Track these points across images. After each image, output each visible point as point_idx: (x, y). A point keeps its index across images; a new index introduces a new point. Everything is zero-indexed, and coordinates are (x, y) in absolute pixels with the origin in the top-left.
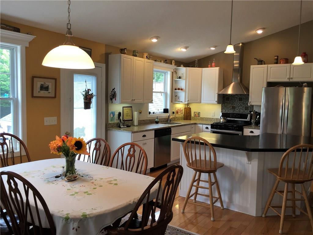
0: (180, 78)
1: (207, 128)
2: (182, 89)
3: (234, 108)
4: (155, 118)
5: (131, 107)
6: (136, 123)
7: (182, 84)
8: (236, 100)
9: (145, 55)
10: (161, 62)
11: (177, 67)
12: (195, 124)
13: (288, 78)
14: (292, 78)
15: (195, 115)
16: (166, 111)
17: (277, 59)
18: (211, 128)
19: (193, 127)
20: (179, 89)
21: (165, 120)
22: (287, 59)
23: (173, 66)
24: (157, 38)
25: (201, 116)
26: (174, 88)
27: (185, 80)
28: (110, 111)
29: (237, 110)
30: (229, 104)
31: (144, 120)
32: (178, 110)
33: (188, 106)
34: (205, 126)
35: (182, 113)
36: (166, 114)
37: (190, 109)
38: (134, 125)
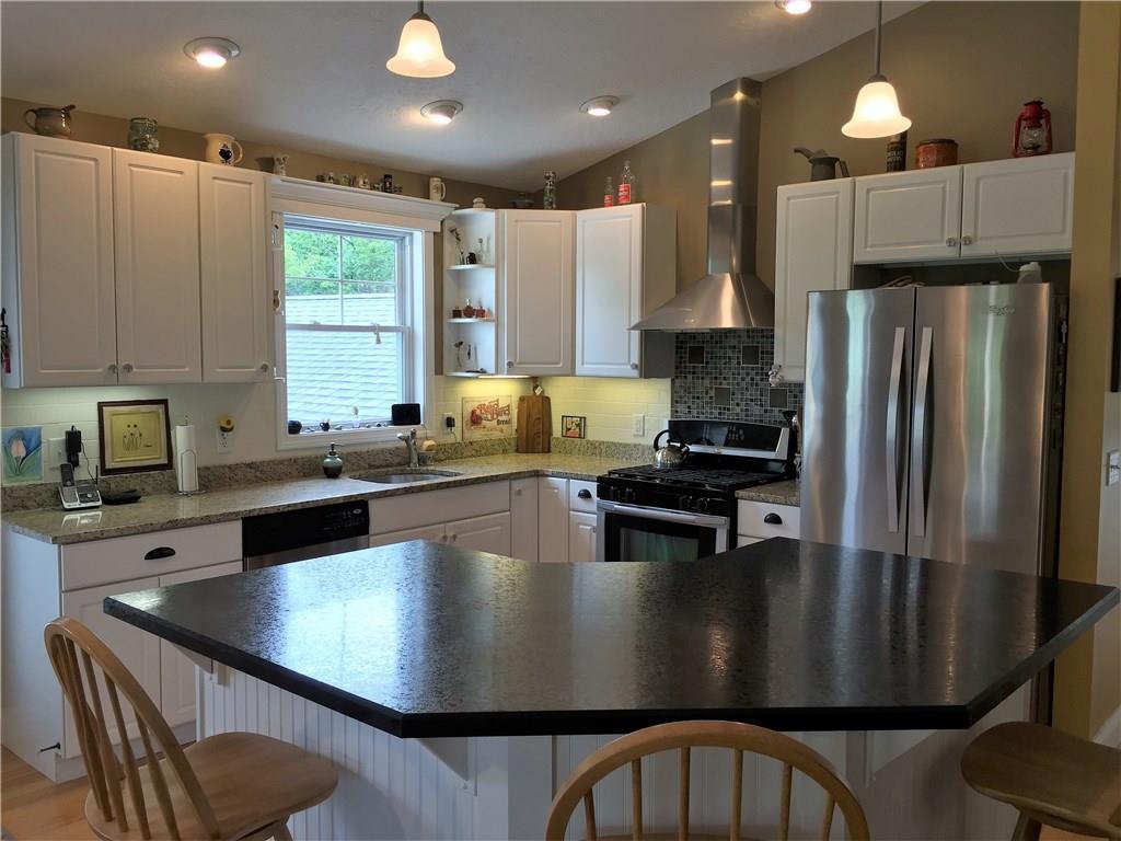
0: (473, 259)
1: (586, 495)
2: (481, 313)
3: (723, 395)
4: (322, 452)
5: (164, 402)
6: (187, 479)
8: (730, 358)
9: (217, 144)
10: (352, 182)
11: (456, 209)
12: (537, 474)
13: (951, 242)
14: (969, 241)
15: (568, 429)
16: (405, 414)
17: (901, 147)
18: (602, 494)
19: (519, 492)
20: (469, 312)
21: (397, 460)
22: (951, 142)
23: (436, 207)
26: (448, 307)
27: (493, 270)
28: (4, 428)
29: (738, 405)
30: (703, 378)
31: (250, 466)
32: (481, 407)
33: (538, 392)
34: (577, 486)
35: (507, 422)
36: (404, 431)
37: (546, 401)
38: (174, 490)
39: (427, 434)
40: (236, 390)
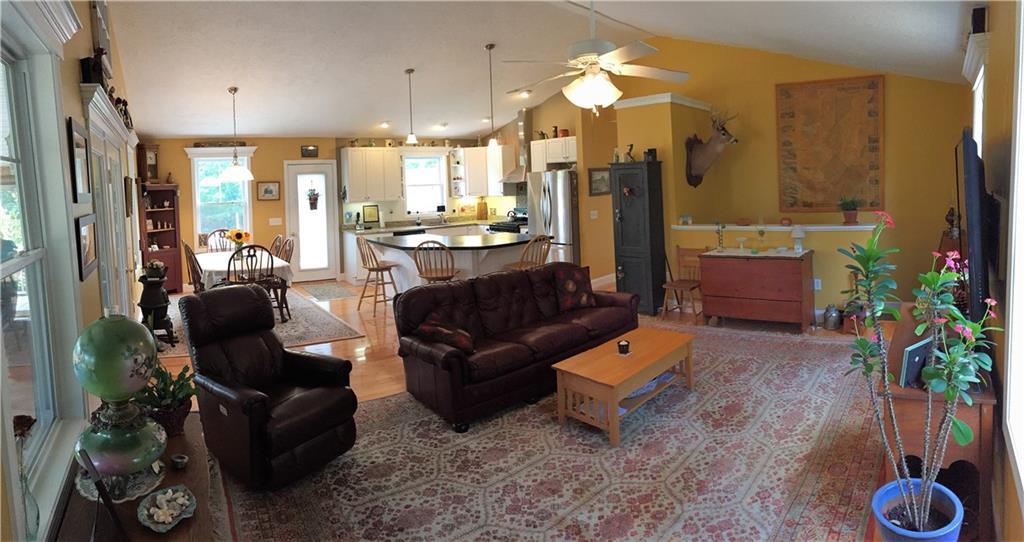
0: (458, 163)
2: (461, 179)
5: (378, 206)
6: (382, 224)
7: (461, 171)
9: (388, 142)
11: (453, 148)
12: (476, 225)
15: (491, 212)
16: (441, 209)
17: (556, 131)
20: (458, 179)
22: (567, 130)
23: (447, 149)
24: (387, 122)
25: (498, 214)
26: (452, 177)
27: (464, 166)
28: (345, 212)
31: (397, 222)
32: (465, 206)
33: (482, 201)
35: (473, 211)
36: (440, 213)
37: (486, 204)
38: (379, 227)
39: (446, 214)
40: (393, 203)
